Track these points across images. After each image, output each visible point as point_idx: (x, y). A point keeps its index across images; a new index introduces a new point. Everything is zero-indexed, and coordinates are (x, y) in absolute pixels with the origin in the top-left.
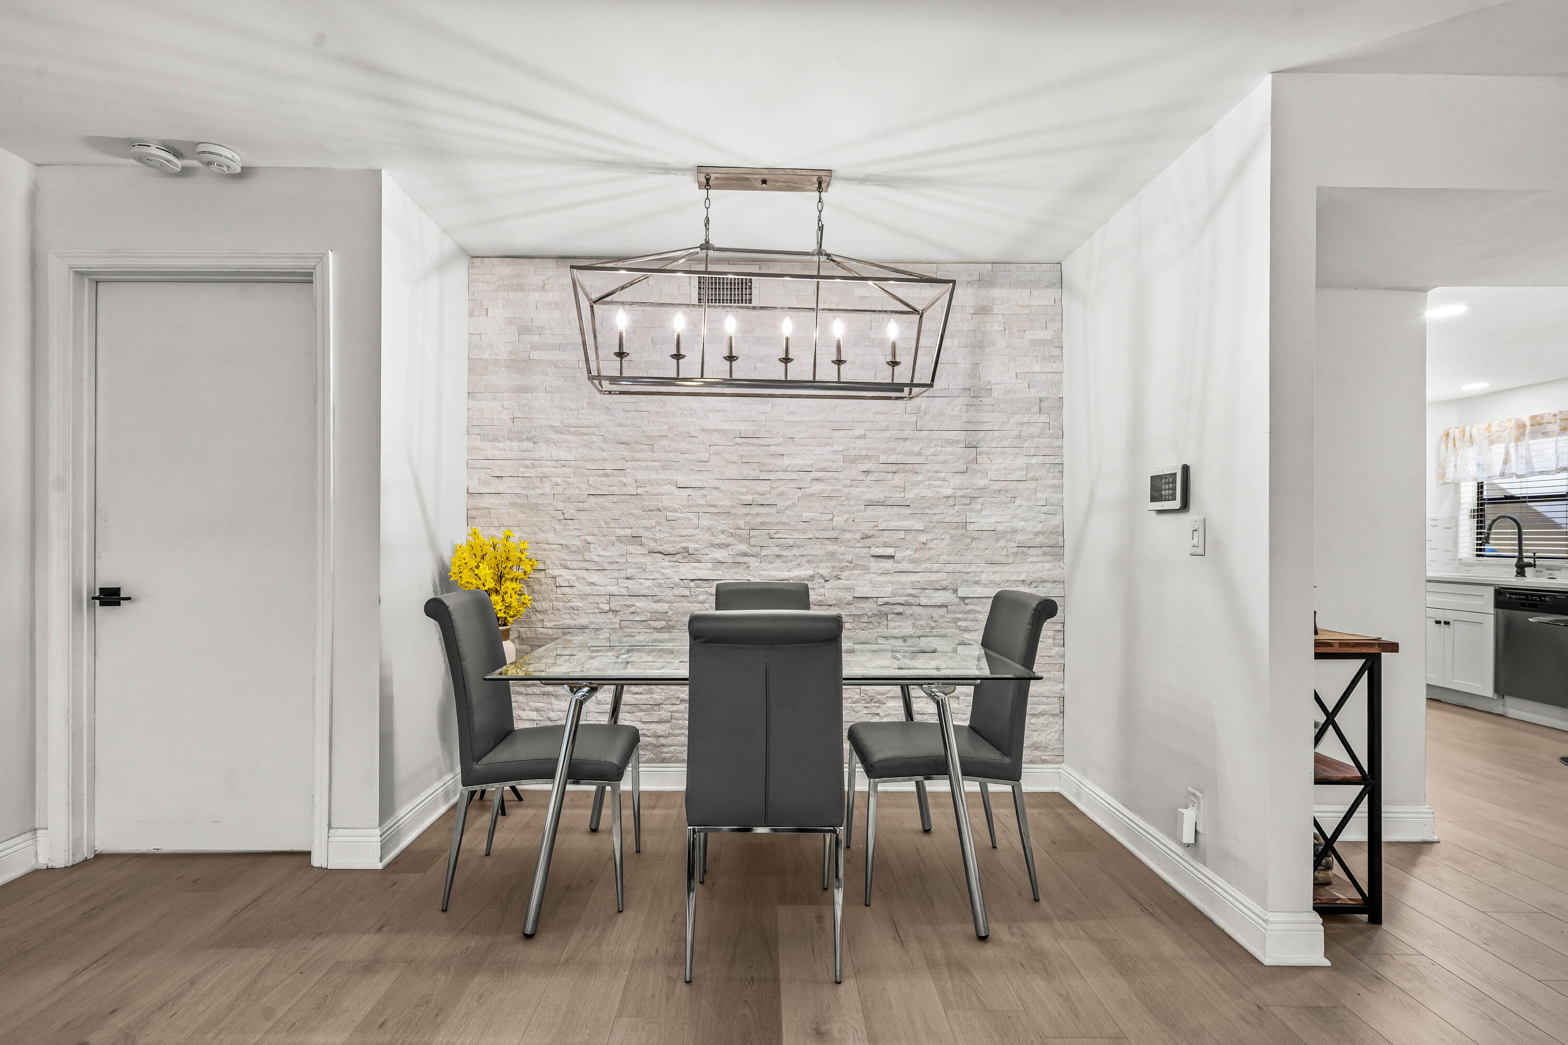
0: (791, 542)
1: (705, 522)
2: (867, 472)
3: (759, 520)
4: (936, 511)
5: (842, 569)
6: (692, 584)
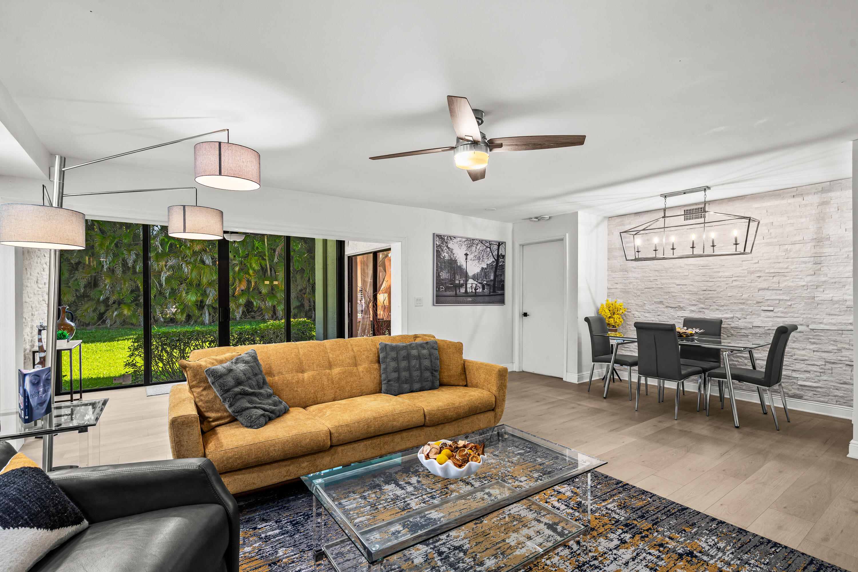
2: (759, 277)
4: (796, 292)
5: (747, 315)
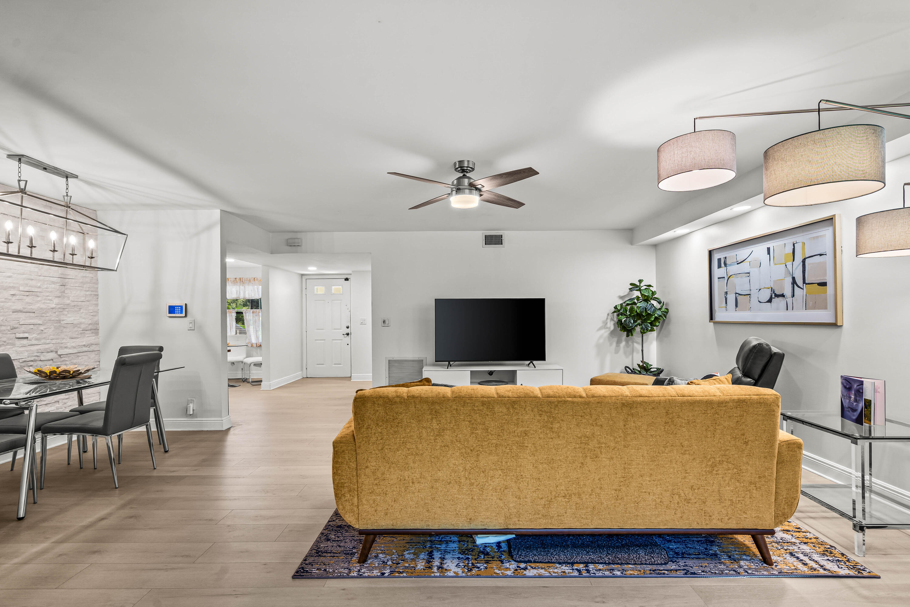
2: (13, 295)
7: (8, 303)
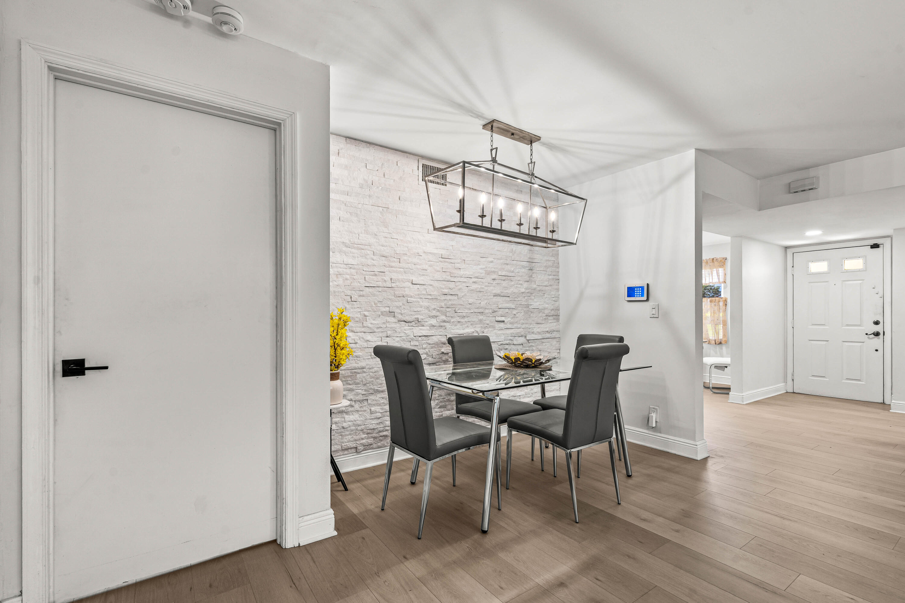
0: (464, 314)
1: (426, 303)
2: (494, 279)
3: (450, 303)
5: (485, 328)
6: (420, 339)
7: (490, 287)
